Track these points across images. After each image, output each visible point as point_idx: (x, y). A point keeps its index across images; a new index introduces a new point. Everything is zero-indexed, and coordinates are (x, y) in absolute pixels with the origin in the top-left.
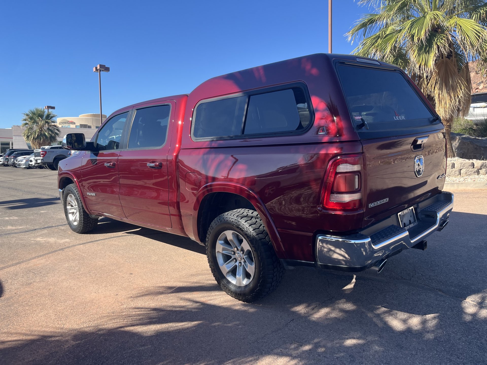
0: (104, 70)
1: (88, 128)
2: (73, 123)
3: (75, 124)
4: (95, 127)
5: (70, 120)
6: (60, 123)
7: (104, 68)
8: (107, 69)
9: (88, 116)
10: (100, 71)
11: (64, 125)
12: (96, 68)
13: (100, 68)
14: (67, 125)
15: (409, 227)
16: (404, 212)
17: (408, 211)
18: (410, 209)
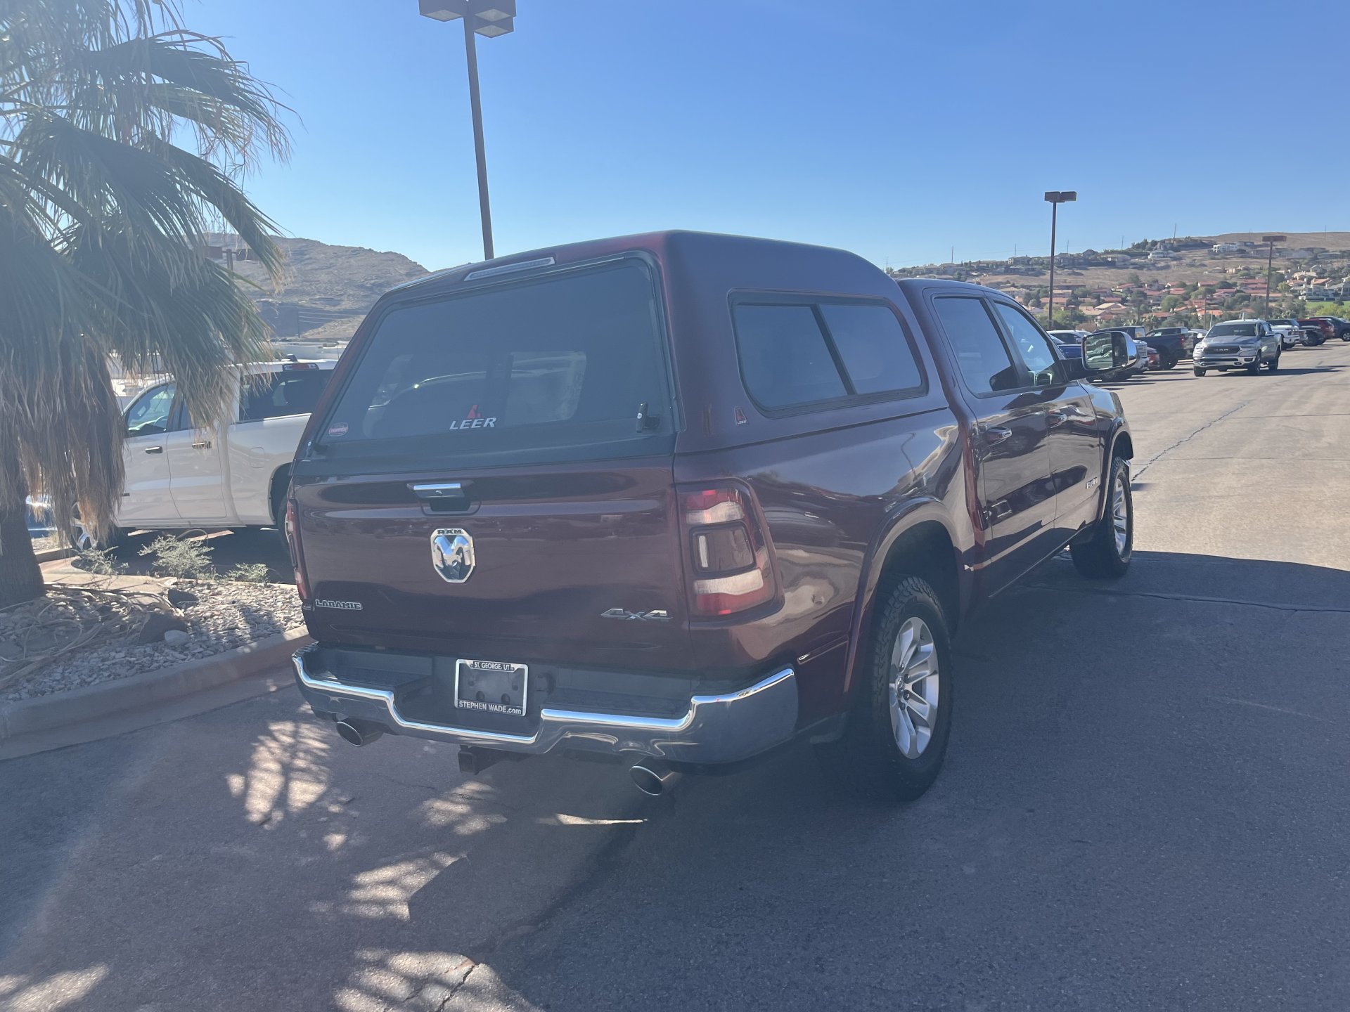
15: (485, 706)
16: (486, 665)
17: (503, 669)
18: (516, 666)
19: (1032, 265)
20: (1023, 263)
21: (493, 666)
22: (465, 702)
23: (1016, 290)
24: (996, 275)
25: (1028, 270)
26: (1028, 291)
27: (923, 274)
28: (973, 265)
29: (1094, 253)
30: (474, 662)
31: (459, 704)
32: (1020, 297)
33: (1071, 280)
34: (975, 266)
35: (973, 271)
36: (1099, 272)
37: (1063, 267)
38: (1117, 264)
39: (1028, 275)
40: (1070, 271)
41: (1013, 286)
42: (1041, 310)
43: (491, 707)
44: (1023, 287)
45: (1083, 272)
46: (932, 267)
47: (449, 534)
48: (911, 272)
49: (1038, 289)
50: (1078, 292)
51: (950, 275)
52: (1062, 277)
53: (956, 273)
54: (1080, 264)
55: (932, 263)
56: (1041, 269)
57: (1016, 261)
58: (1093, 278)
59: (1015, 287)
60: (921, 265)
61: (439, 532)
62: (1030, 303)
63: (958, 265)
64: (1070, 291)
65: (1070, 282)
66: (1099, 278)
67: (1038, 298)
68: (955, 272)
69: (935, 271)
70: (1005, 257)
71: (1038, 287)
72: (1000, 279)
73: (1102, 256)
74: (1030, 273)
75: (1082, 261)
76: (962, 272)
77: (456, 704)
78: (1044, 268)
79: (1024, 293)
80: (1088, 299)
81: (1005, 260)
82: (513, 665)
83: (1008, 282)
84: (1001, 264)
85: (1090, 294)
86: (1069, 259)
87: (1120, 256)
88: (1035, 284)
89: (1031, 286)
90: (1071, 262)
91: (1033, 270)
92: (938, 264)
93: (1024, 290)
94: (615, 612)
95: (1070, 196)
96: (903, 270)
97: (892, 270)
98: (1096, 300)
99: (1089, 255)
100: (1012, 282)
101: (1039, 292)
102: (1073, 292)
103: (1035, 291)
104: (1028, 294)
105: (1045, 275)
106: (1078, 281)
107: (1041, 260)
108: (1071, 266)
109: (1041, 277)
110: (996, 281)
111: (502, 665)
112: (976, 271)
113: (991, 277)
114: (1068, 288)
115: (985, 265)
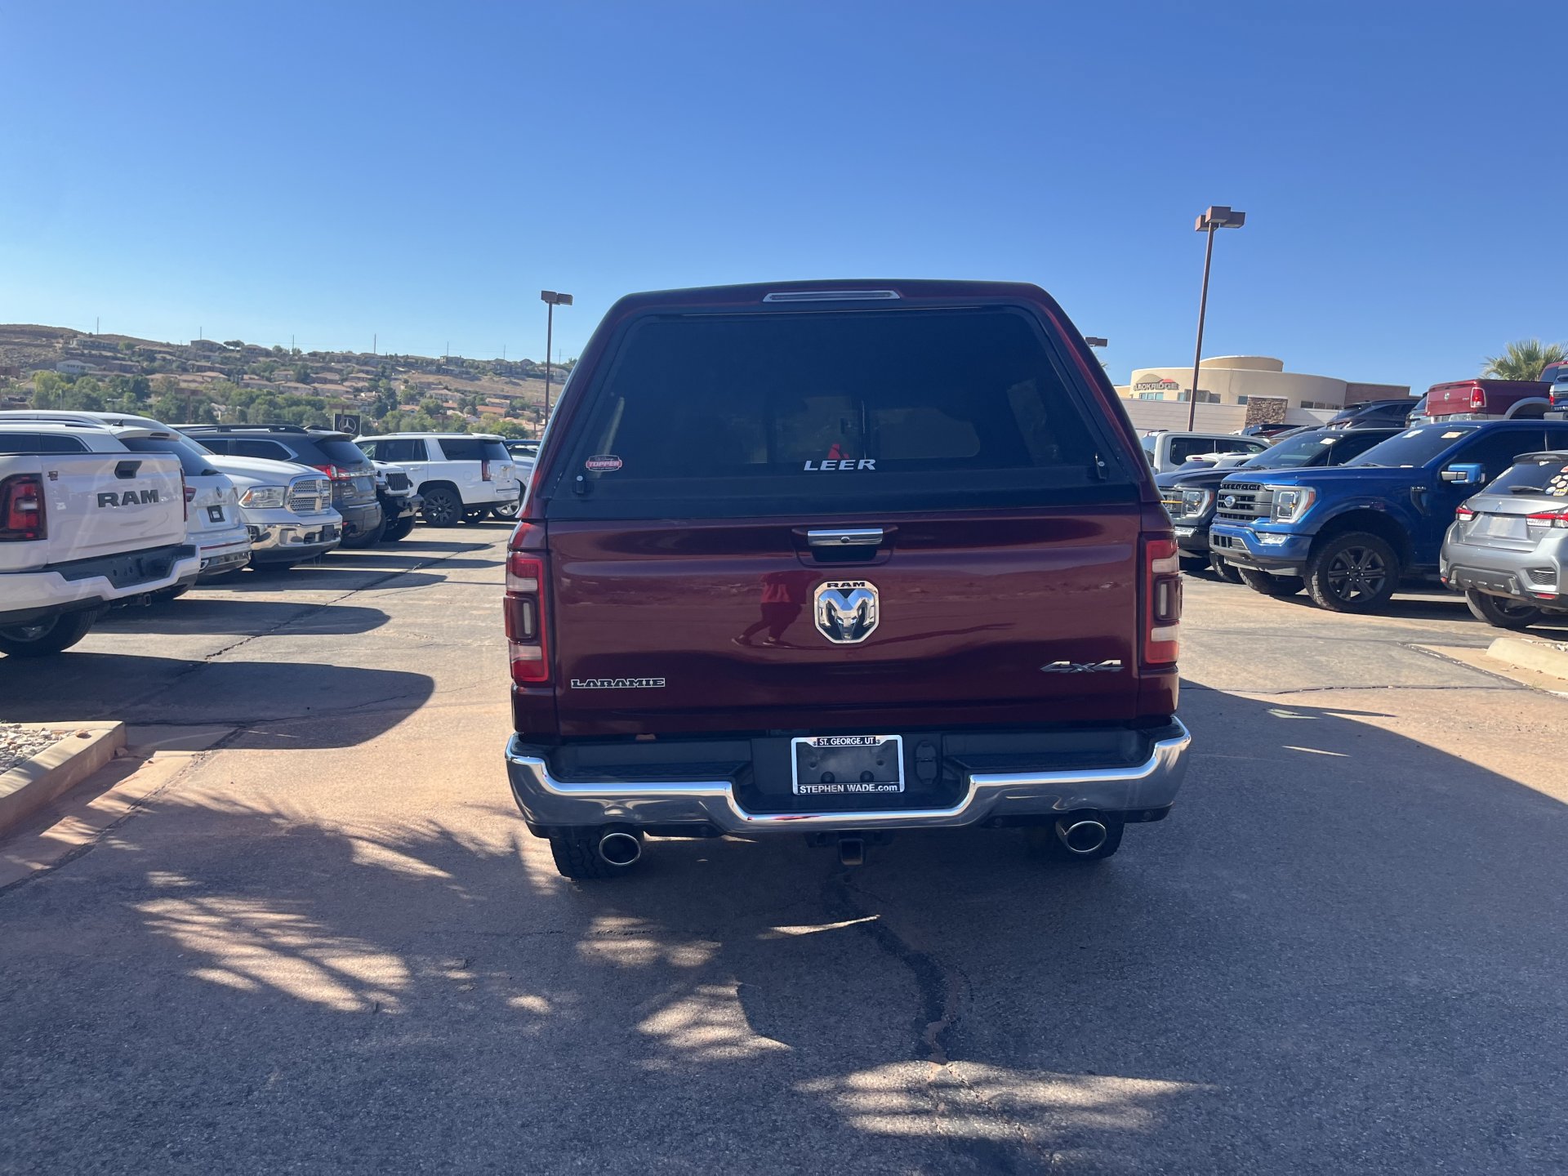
0: (1226, 223)
1: (1210, 401)
2: (1171, 384)
3: (1177, 389)
4: (1237, 399)
5: (1165, 377)
6: (1137, 384)
7: (1228, 217)
8: (1236, 219)
9: (1222, 363)
10: (1215, 225)
11: (1147, 391)
12: (1203, 217)
13: (1212, 217)
14: (1155, 391)
15: (841, 788)
16: (837, 741)
17: (864, 743)
18: (882, 739)
19: (466, 367)
20: (456, 364)
21: (848, 741)
22: (809, 787)
23: (450, 393)
24: (426, 374)
25: (462, 373)
26: (463, 396)
27: (339, 362)
28: (400, 359)
29: (532, 363)
30: (819, 740)
31: (799, 790)
32: (453, 402)
33: (509, 390)
34: (402, 361)
35: (400, 366)
36: (537, 384)
37: (500, 374)
38: (555, 378)
39: (462, 378)
40: (508, 380)
41: (446, 388)
42: (477, 420)
43: (851, 788)
44: (457, 391)
45: (521, 382)
46: (349, 354)
47: (846, 587)
48: (324, 358)
49: (473, 395)
50: (517, 403)
51: (374, 367)
52: (502, 385)
53: (380, 366)
54: (517, 373)
55: (351, 350)
56: (476, 373)
57: (449, 360)
58: (531, 391)
59: (449, 390)
60: (337, 351)
61: (829, 586)
62: (466, 410)
63: (382, 357)
64: (508, 402)
65: (508, 392)
66: (537, 392)
67: (473, 405)
68: (378, 364)
69: (355, 361)
70: (436, 355)
71: (473, 393)
72: (431, 378)
73: (541, 368)
74: (464, 376)
75: (520, 370)
76: (387, 366)
77: (795, 790)
78: (479, 373)
79: (458, 398)
80: (527, 413)
81: (437, 357)
82: (878, 737)
83: (440, 383)
84: (431, 362)
85: (529, 407)
86: (506, 367)
87: (558, 370)
88: (471, 389)
89: (466, 391)
90: (508, 370)
91: (468, 373)
92: (357, 352)
93: (458, 395)
94: (1059, 666)
95: (566, 299)
96: (314, 354)
97: (299, 352)
98: (535, 414)
99: (527, 365)
100: (444, 384)
101: (475, 398)
102: (511, 403)
103: (469, 398)
104: (463, 400)
105: (480, 380)
106: (517, 391)
107: (476, 363)
108: (507, 375)
109: (477, 382)
110: (426, 381)
111: (862, 739)
112: (403, 366)
113: (420, 376)
114: (506, 397)
115: (414, 361)
